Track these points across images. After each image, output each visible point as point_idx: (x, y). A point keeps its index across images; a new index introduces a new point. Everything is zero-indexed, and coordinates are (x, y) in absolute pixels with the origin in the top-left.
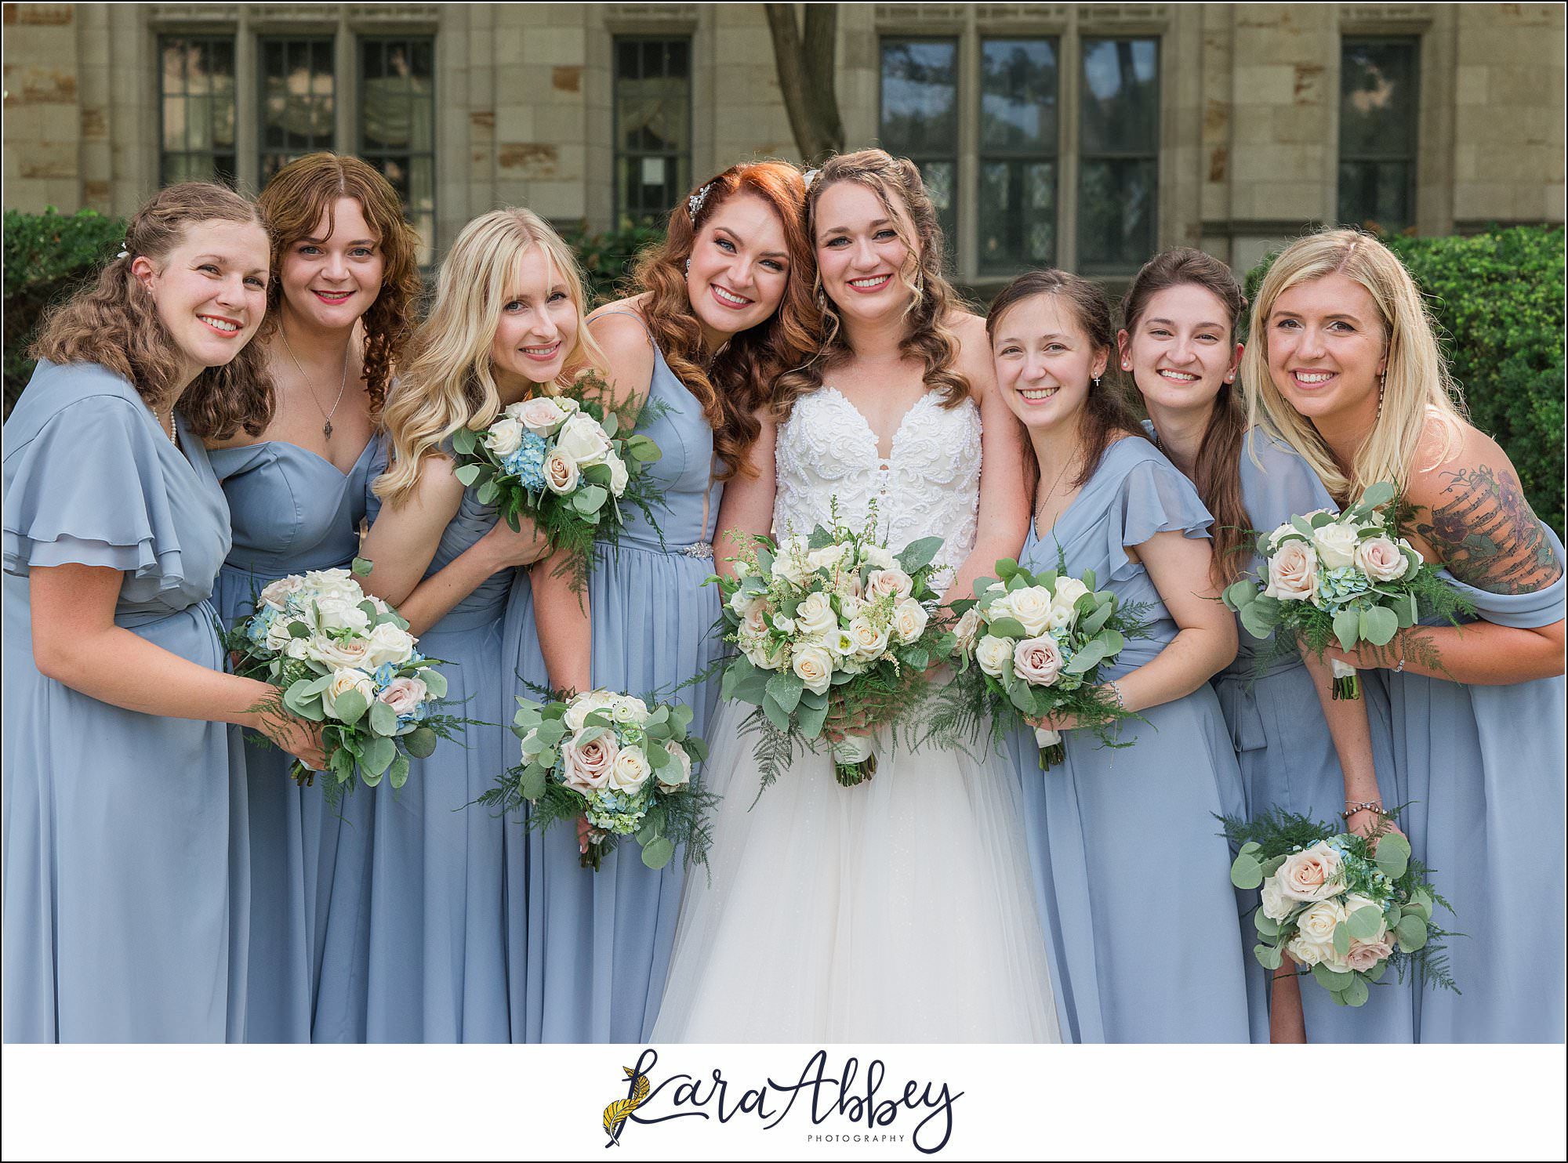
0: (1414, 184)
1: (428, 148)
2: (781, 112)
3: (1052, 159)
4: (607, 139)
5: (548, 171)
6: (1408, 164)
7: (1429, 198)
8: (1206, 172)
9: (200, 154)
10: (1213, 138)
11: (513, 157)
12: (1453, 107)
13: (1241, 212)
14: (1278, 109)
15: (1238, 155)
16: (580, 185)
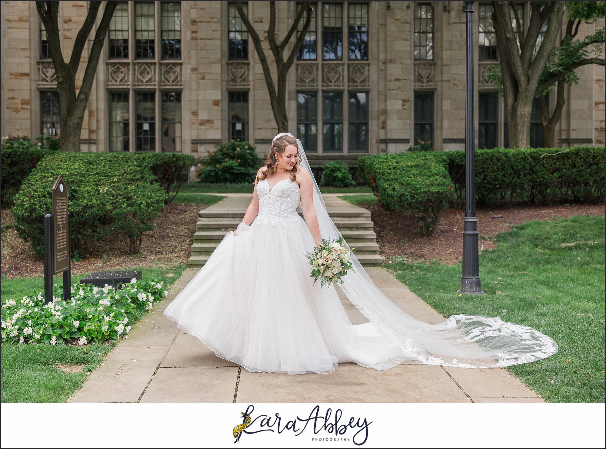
0: (433, 130)
1: (180, 121)
2: (271, 112)
3: (342, 123)
4: (227, 118)
5: (212, 127)
6: (431, 125)
7: (437, 133)
8: (381, 127)
9: (120, 122)
10: (382, 118)
11: (202, 123)
12: (442, 110)
13: (389, 137)
14: (398, 111)
15: (388, 122)
16: (220, 130)
